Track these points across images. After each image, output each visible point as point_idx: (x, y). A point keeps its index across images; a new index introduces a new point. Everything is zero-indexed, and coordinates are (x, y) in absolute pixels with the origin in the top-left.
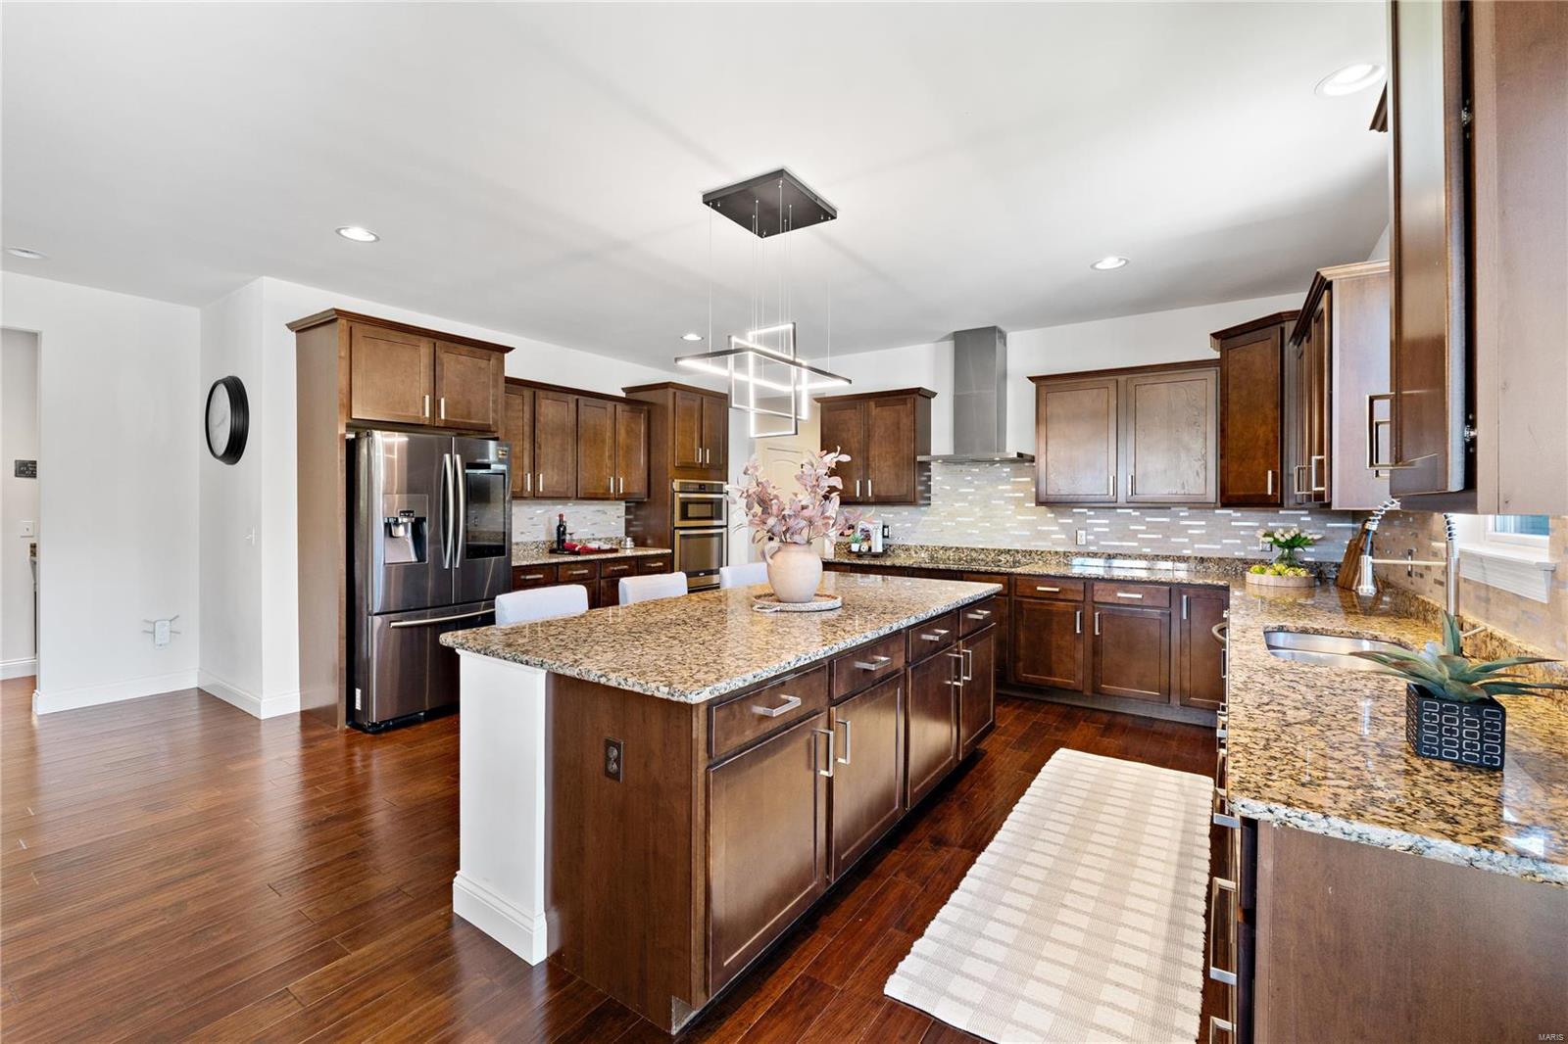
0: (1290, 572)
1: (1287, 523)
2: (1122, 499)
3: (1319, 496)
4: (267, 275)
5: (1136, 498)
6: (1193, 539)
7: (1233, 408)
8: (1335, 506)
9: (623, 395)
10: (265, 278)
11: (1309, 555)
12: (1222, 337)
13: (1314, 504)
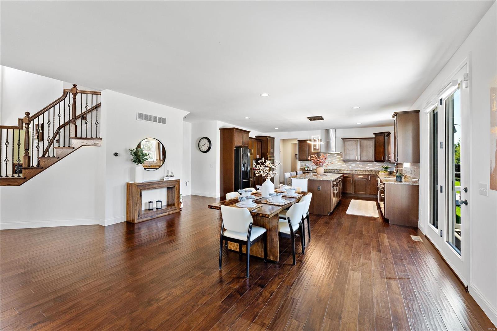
0: (386, 172)
1: (385, 165)
2: (358, 160)
3: (390, 160)
4: (218, 120)
5: (361, 160)
6: (370, 167)
7: (377, 146)
8: (392, 162)
9: (255, 138)
10: (217, 121)
11: (389, 170)
12: (375, 134)
13: (389, 162)
